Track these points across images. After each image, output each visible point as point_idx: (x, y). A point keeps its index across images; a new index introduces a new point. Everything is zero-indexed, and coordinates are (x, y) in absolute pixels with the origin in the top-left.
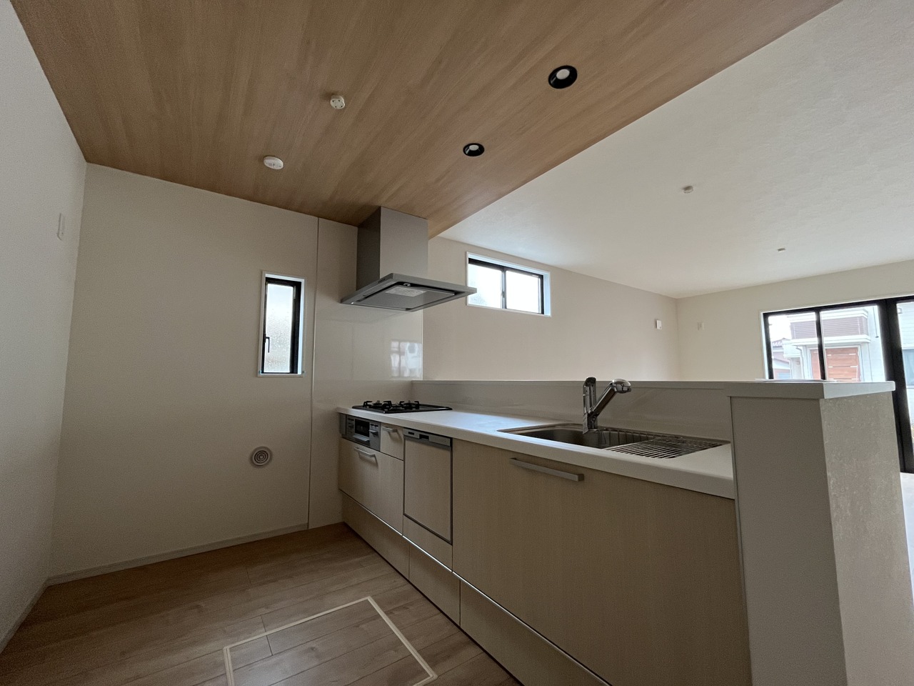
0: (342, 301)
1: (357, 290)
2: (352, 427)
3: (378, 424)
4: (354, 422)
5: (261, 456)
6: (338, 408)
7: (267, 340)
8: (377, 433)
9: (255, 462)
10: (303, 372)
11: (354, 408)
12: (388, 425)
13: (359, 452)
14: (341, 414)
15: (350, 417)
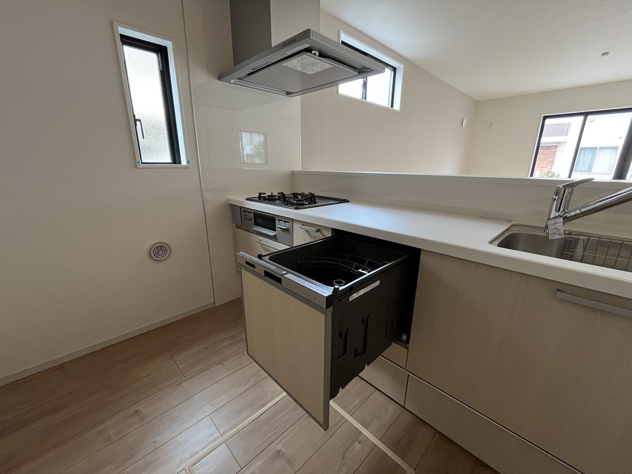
0: (220, 77)
1: (234, 66)
2: (251, 219)
3: (287, 220)
4: (252, 215)
5: (159, 251)
6: (228, 200)
7: (138, 123)
8: (288, 229)
9: (154, 257)
10: (188, 162)
11: (247, 199)
12: (304, 224)
13: (262, 245)
14: (232, 205)
15: (246, 210)
